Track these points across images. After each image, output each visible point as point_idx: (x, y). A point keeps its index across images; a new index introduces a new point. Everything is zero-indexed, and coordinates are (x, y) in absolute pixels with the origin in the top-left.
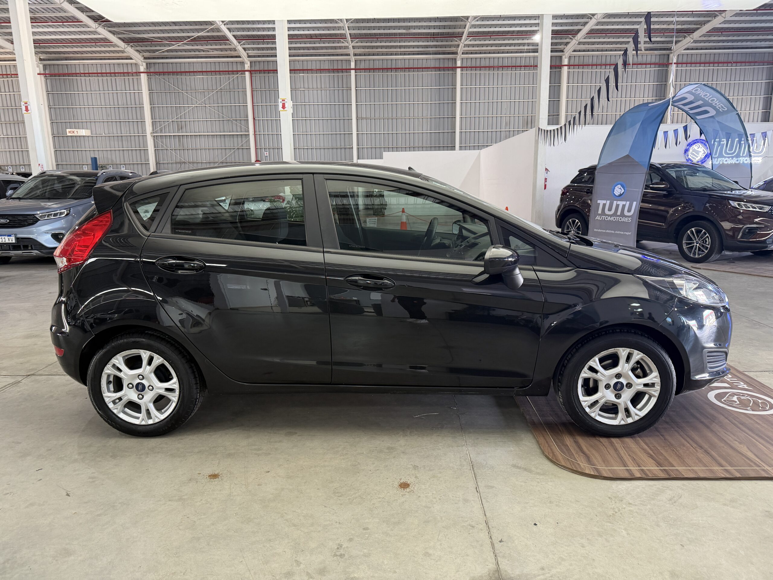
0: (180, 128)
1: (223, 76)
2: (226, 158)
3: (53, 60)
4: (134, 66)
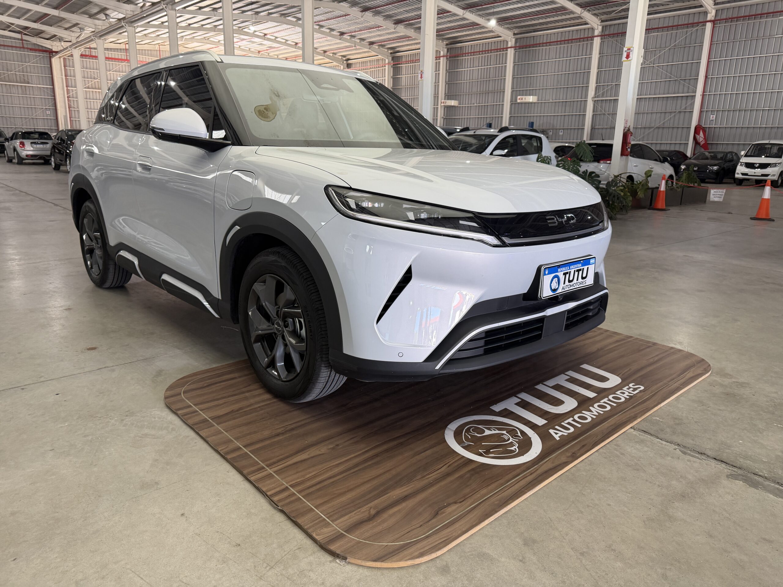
1: (680, 30)
2: (664, 123)
3: (524, 33)
4: (590, 31)
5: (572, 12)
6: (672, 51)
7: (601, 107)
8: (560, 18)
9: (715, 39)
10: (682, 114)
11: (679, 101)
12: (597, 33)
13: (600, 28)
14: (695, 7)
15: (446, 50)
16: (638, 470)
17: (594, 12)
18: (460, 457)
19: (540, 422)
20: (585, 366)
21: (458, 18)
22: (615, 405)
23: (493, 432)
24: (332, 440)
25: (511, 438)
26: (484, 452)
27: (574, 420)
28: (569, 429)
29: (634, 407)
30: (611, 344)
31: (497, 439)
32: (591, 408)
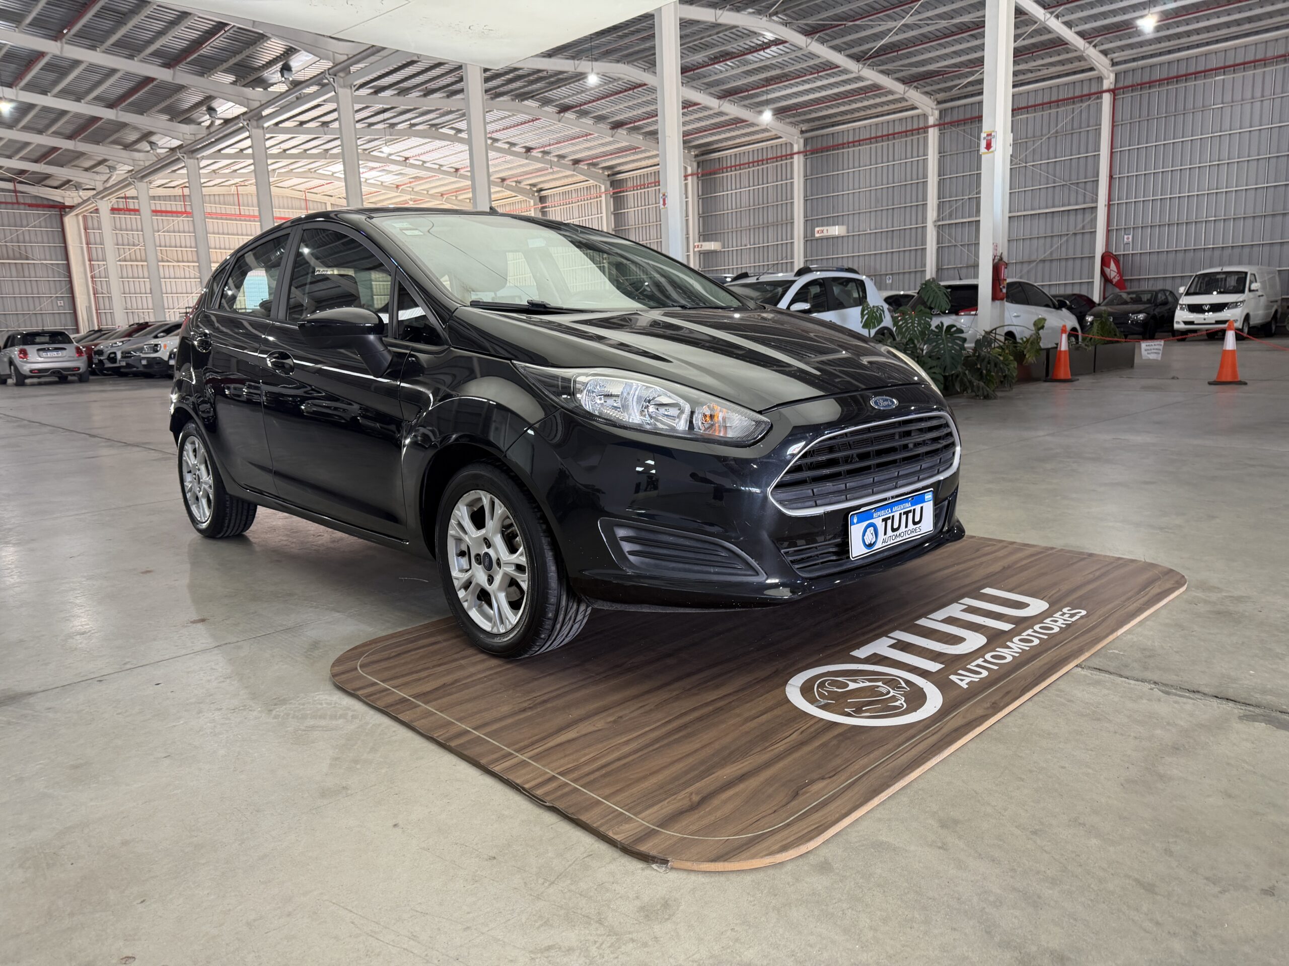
1: (1063, 108)
2: (1051, 253)
3: (817, 129)
4: (921, 118)
5: (891, 92)
6: (1052, 140)
7: (950, 235)
8: (872, 102)
9: (1119, 117)
10: (1079, 237)
11: (1072, 217)
12: (931, 121)
13: (937, 113)
14: (1083, 71)
15: (695, 164)
16: (1099, 720)
17: (926, 89)
18: (817, 720)
19: (933, 667)
20: (988, 591)
21: (711, 112)
22: (1046, 637)
23: (862, 685)
24: (611, 711)
25: (892, 691)
26: (852, 711)
27: (986, 661)
28: (979, 673)
29: (1075, 638)
30: (1022, 559)
31: (869, 694)
32: (1009, 644)
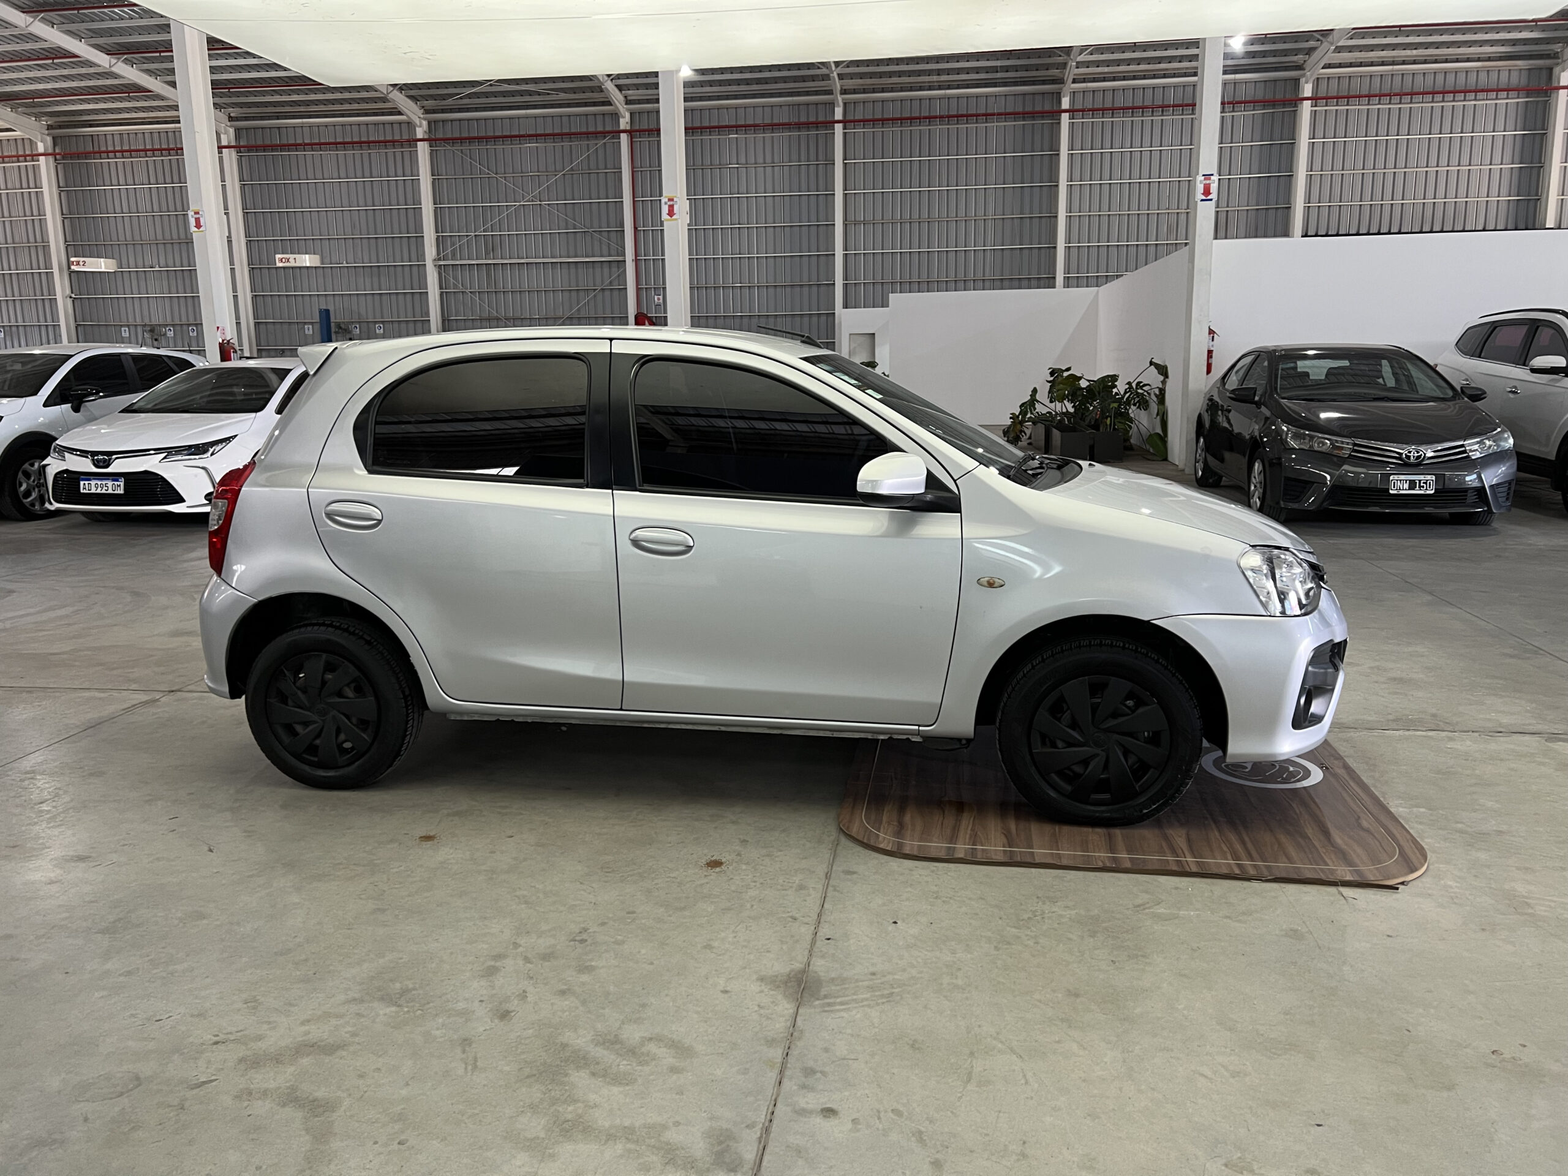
0: (490, 251)
1: (577, 143)
2: (579, 310)
3: (254, 118)
4: (404, 127)
6: (568, 179)
7: (454, 279)
9: (635, 162)
10: (607, 293)
11: (598, 270)
12: (420, 133)
13: (425, 123)
15: (49, 139)
